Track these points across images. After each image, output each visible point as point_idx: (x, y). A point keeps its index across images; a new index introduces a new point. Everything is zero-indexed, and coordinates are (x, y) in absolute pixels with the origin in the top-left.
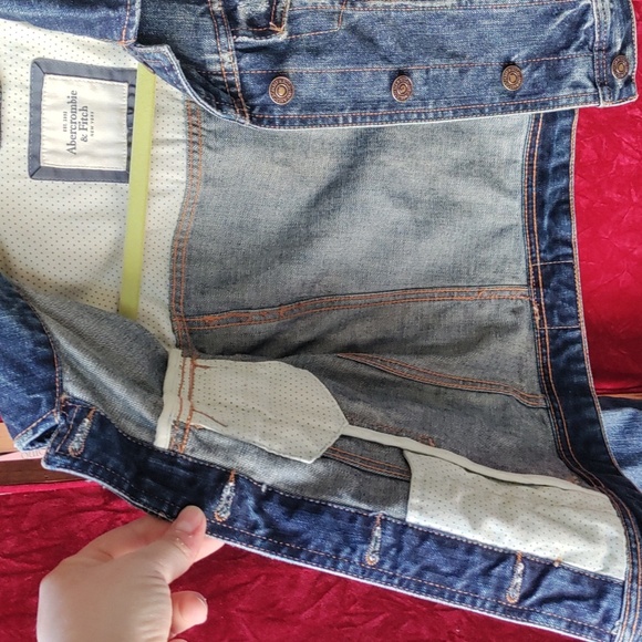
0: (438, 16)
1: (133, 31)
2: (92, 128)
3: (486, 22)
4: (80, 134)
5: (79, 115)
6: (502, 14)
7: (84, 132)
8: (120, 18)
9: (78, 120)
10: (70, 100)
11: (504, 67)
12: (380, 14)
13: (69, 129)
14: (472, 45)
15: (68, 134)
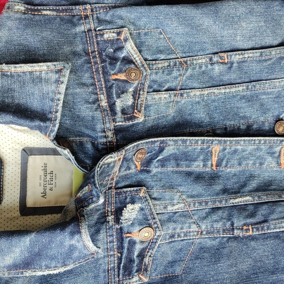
0: (234, 96)
2: (55, 183)
3: (264, 97)
4: (49, 187)
5: (48, 176)
6: (274, 92)
9: (48, 179)
10: (43, 168)
11: (277, 121)
12: (197, 100)
13: (42, 185)
14: (257, 110)
15: (42, 187)
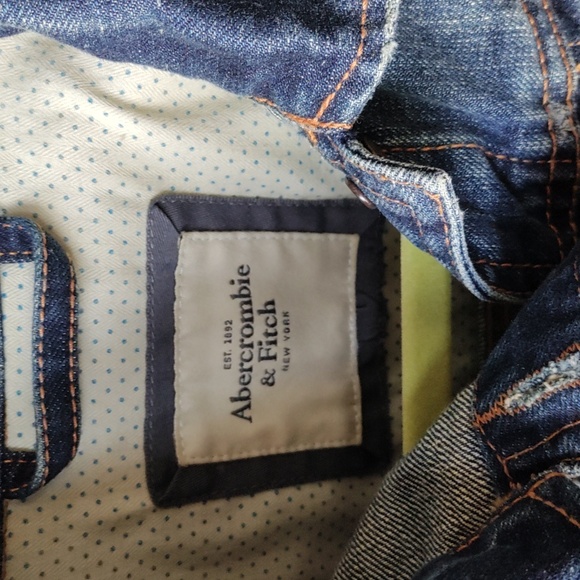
1: (358, 102)
2: (287, 351)
4: (260, 369)
5: (260, 325)
7: (269, 365)
8: (333, 60)
9: (258, 335)
13: (236, 362)
15: (235, 373)
